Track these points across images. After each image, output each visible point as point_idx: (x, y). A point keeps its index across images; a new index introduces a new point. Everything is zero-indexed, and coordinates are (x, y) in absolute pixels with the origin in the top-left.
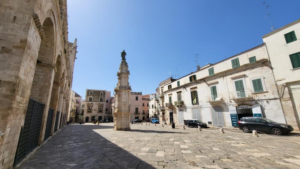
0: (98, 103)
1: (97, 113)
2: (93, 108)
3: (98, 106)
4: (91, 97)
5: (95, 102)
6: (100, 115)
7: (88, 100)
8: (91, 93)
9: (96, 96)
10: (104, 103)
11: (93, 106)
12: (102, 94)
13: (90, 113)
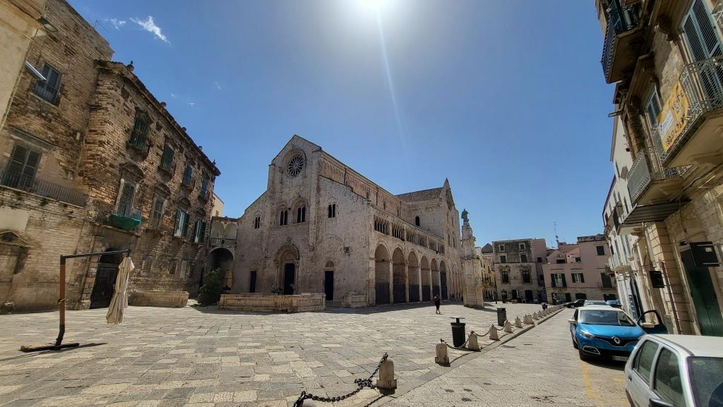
0: (519, 264)
1: (521, 285)
2: (511, 275)
3: (520, 270)
4: (503, 254)
5: (512, 263)
6: (527, 287)
7: (499, 261)
8: (502, 247)
9: (513, 253)
10: (531, 264)
11: (509, 270)
12: (522, 246)
13: (508, 285)
